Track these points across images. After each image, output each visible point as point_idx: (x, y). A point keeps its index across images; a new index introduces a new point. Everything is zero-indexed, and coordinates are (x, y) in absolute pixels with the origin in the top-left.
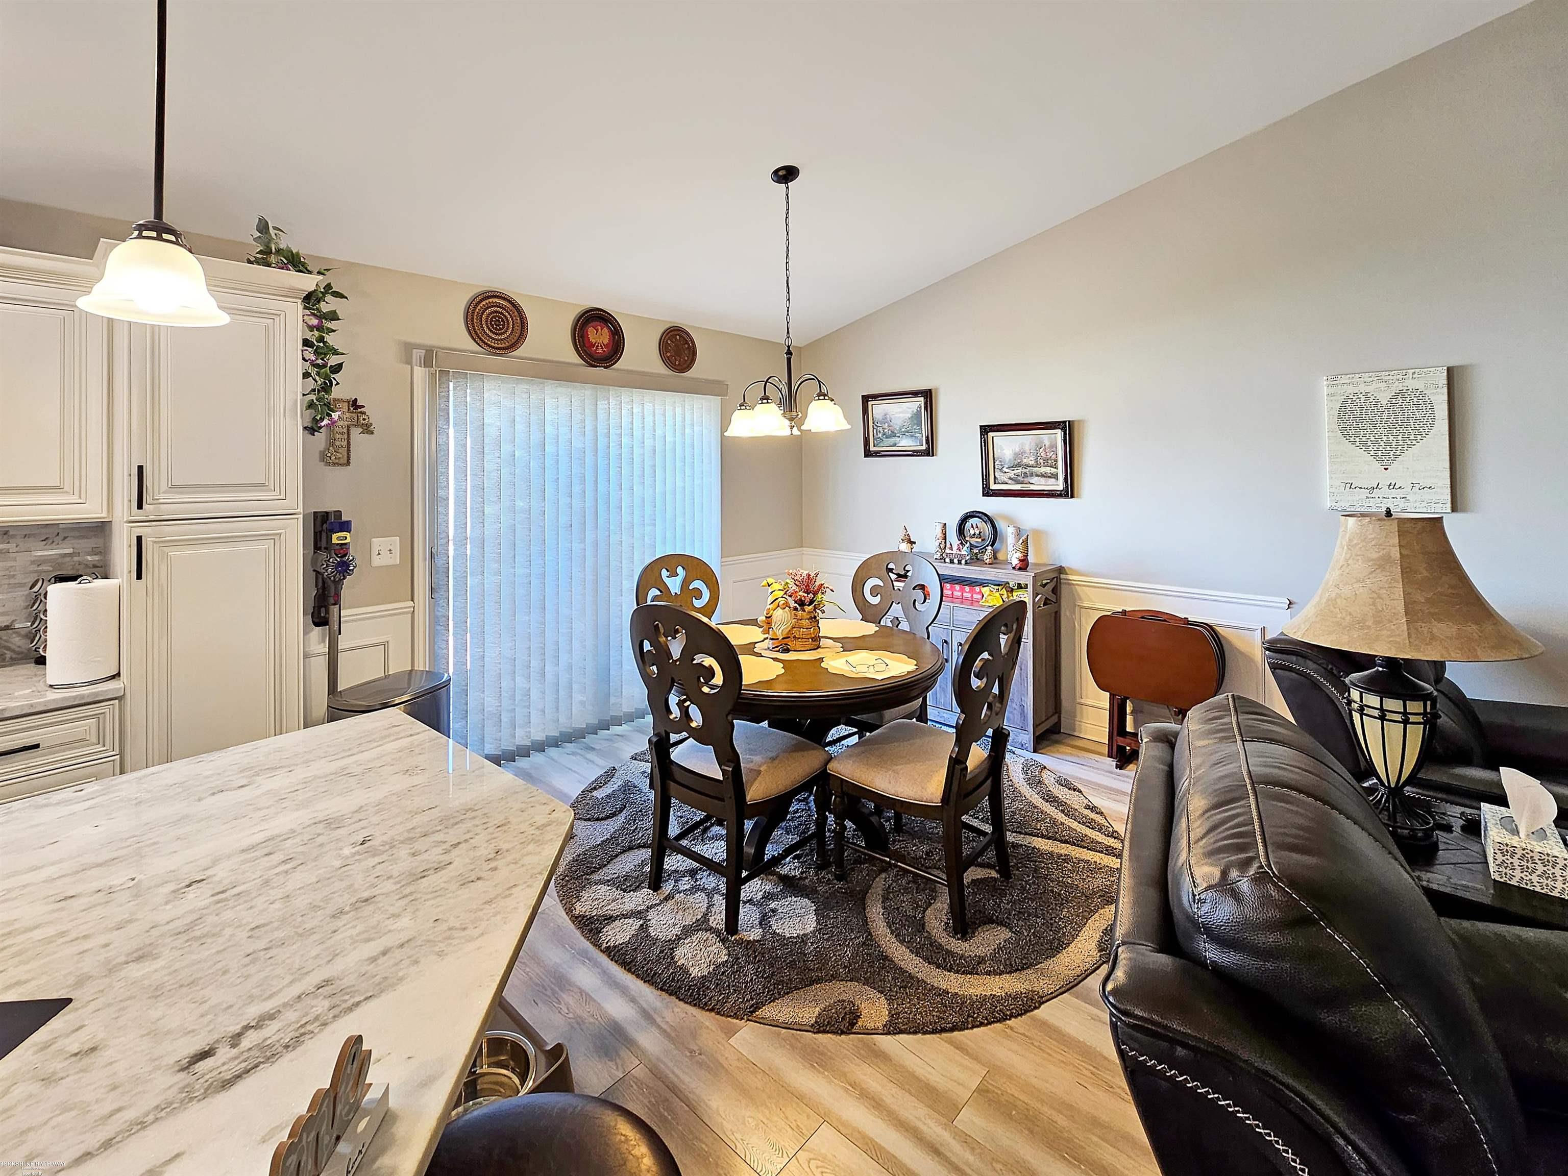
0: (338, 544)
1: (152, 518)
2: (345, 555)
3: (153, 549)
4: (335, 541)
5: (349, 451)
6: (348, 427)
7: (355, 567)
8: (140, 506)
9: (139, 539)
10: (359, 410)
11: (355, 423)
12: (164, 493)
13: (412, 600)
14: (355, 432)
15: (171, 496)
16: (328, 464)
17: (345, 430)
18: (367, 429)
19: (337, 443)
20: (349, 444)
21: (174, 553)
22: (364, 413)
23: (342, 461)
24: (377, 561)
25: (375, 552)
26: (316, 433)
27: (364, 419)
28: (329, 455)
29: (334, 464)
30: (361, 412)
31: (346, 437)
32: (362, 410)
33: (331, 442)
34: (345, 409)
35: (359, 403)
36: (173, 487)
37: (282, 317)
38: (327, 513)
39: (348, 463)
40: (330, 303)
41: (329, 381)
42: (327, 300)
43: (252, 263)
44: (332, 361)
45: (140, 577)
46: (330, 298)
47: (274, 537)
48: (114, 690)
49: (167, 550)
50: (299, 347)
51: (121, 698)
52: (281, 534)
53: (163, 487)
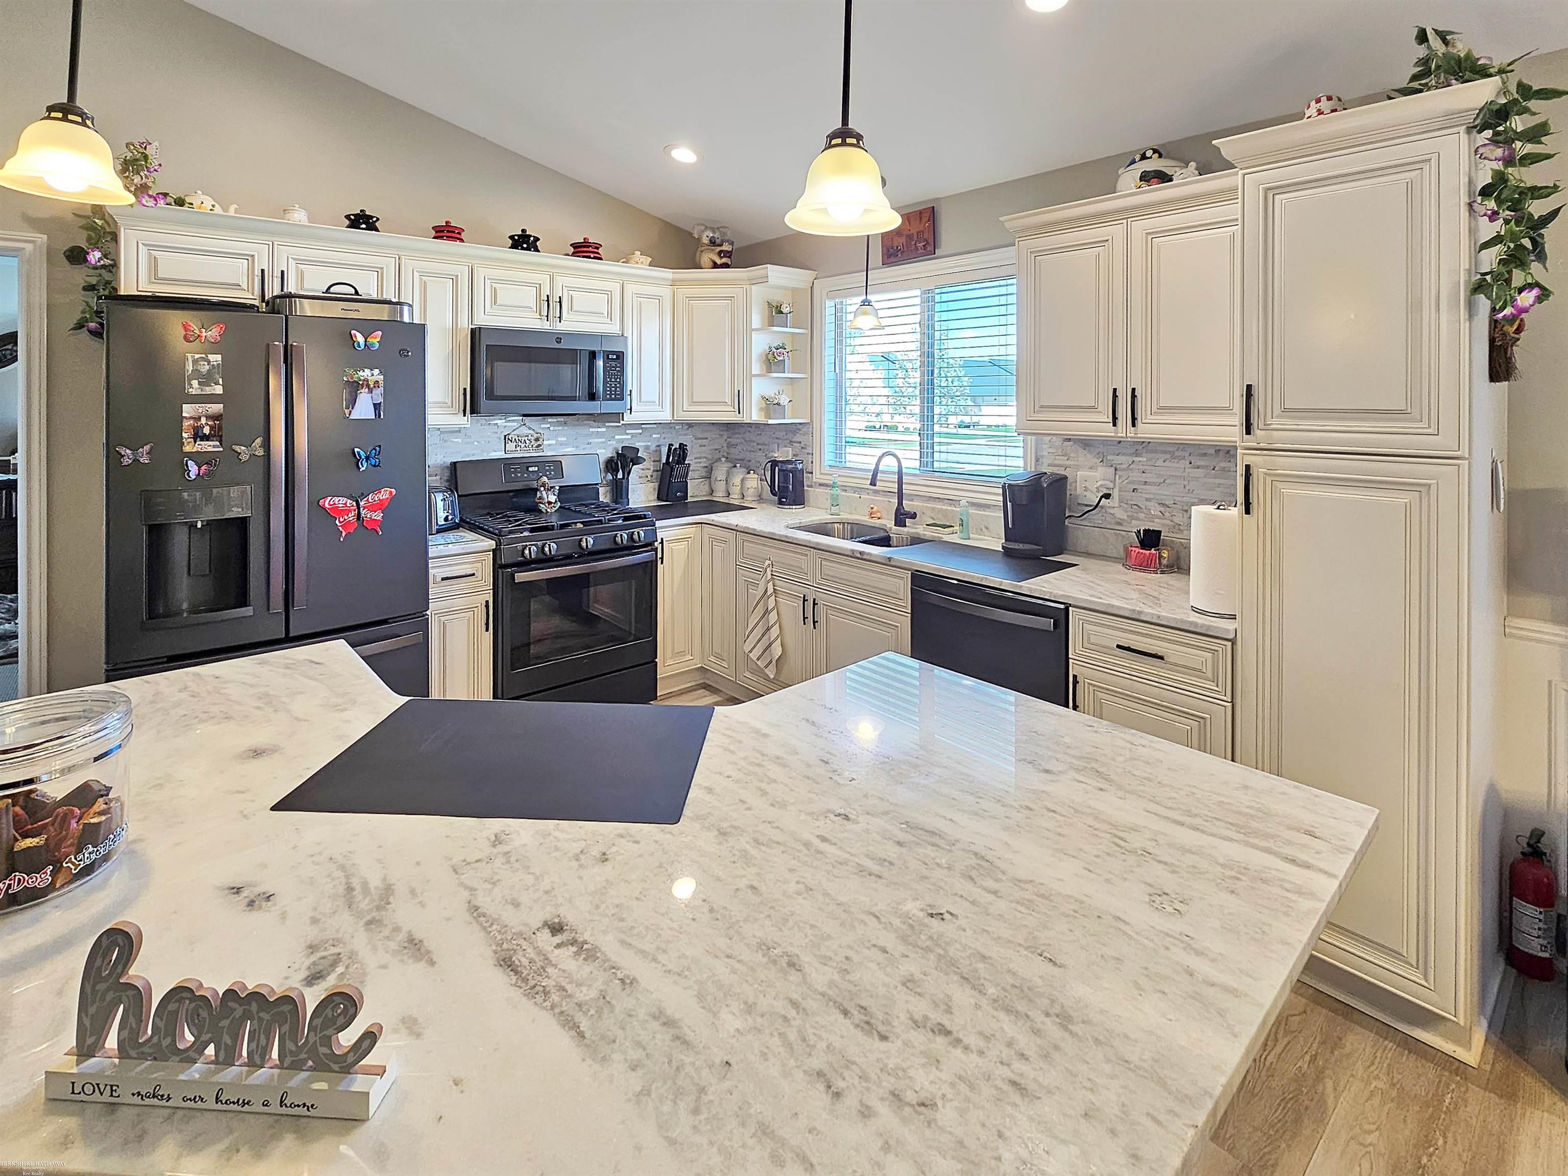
1: (1262, 445)
3: (1265, 483)
8: (1248, 432)
9: (1248, 467)
12: (1277, 417)
15: (1284, 421)
21: (1288, 490)
36: (1286, 410)
37: (1434, 162)
40: (1534, 114)
41: (1527, 243)
42: (1526, 110)
43: (1390, 98)
44: (1537, 208)
45: (1248, 511)
46: (1533, 104)
47: (1421, 489)
48: (1228, 631)
49: (1279, 485)
50: (1465, 199)
51: (1233, 642)
52: (1429, 486)
53: (1277, 411)
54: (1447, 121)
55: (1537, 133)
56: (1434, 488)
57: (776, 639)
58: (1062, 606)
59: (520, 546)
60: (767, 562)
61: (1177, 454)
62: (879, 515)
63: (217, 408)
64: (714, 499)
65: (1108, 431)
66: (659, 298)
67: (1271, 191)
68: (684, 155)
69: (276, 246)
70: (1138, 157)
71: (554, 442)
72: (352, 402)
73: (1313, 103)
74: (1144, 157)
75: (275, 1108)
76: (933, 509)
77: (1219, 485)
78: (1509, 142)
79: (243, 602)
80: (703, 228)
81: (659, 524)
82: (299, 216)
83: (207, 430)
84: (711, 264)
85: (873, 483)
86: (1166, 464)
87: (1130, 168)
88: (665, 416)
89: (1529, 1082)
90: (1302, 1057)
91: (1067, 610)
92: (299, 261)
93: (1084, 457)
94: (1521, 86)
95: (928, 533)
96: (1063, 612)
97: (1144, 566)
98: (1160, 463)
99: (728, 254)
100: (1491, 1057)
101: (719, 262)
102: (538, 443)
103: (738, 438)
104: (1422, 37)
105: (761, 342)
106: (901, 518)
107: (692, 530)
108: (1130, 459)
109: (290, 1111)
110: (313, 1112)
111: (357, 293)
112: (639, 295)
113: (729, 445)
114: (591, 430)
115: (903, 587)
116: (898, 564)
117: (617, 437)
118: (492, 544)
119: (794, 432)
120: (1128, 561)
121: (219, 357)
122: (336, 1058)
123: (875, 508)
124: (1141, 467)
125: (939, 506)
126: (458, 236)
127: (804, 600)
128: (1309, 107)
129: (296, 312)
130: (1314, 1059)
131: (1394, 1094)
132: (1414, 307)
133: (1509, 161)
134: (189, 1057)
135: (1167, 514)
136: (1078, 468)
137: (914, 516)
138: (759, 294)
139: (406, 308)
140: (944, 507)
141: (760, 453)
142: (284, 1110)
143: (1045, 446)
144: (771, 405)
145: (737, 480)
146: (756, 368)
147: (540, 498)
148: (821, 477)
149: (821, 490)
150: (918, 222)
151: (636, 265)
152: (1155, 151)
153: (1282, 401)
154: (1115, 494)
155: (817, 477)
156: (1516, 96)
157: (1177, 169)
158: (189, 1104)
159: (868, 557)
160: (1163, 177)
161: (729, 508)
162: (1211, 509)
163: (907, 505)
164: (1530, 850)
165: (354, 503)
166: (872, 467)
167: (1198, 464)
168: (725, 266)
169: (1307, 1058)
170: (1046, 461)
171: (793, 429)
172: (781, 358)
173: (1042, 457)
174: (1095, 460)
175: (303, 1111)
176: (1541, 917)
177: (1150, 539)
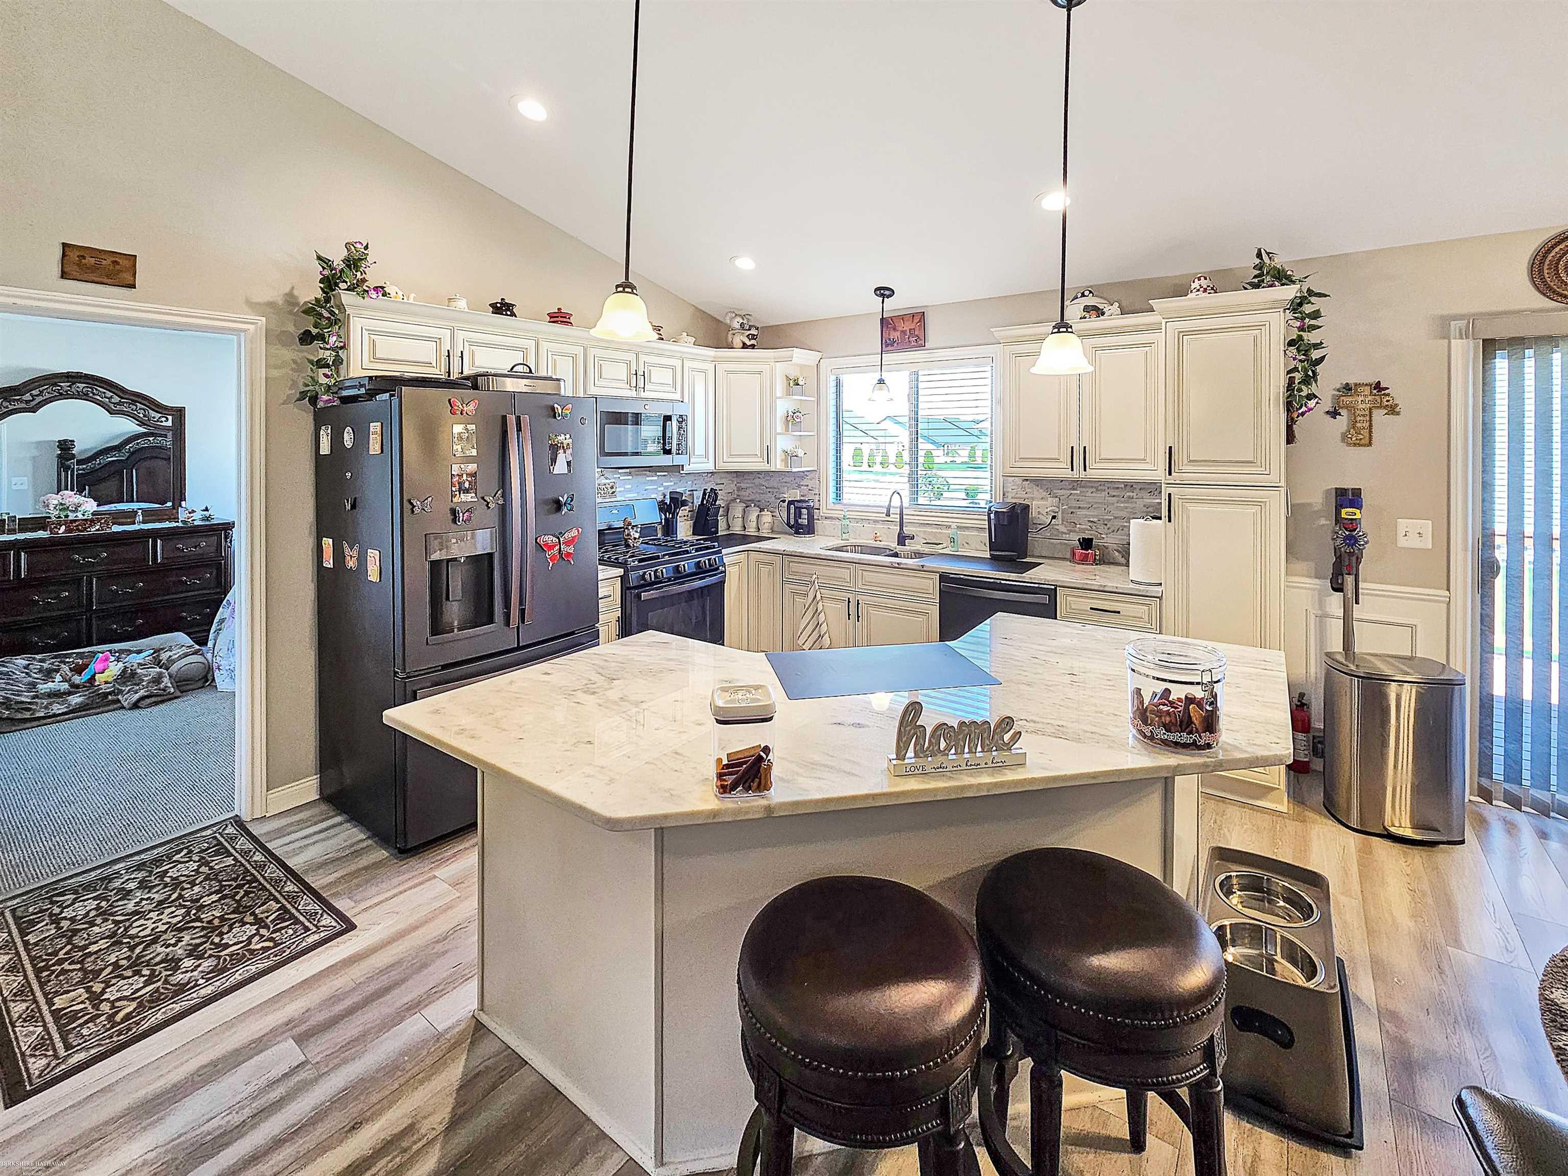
0: (1347, 519)
1: (1177, 482)
2: (1355, 530)
3: (1179, 504)
4: (1343, 516)
5: (1370, 432)
6: (1370, 409)
7: (1366, 543)
8: (1170, 474)
9: (1170, 495)
10: (1383, 392)
11: (1378, 405)
12: (1186, 465)
13: (1448, 590)
14: (1379, 416)
15: (1189, 467)
16: (1349, 445)
17: (1367, 412)
18: (1393, 410)
19: (1358, 425)
20: (1371, 425)
21: (1192, 507)
22: (1388, 395)
23: (1363, 442)
24: (1403, 542)
25: (1401, 533)
26: (1337, 417)
27: (1388, 401)
28: (1350, 436)
29: (1355, 445)
30: (1384, 394)
31: (1368, 419)
32: (1387, 392)
33: (1353, 424)
34: (1367, 392)
35: (1383, 385)
36: (1191, 461)
37: (1268, 326)
38: (1346, 490)
39: (1370, 444)
40: (1313, 304)
41: (1310, 373)
42: (1310, 302)
43: (1246, 289)
44: (1315, 355)
45: (1170, 521)
46: (1313, 299)
47: (1260, 504)
48: (1158, 592)
49: (1187, 505)
50: (1282, 348)
51: (1160, 598)
52: (1266, 502)
53: (1185, 462)
54: (1273, 306)
55: (1316, 315)
56: (1268, 504)
57: (825, 633)
58: (1053, 587)
59: (641, 572)
60: (814, 576)
61: (1100, 488)
62: (880, 539)
63: (472, 467)
64: (747, 533)
65: (1067, 474)
66: (704, 372)
67: (1183, 333)
68: (745, 263)
69: (456, 330)
70: (1079, 295)
71: (622, 489)
72: (554, 461)
73: (1196, 280)
74: (1083, 295)
75: (990, 765)
76: (925, 531)
77: (1126, 508)
78: (1303, 319)
79: (491, 621)
80: (734, 315)
81: (724, 551)
82: (462, 304)
83: (467, 485)
84: (741, 345)
85: (888, 515)
86: (1094, 494)
87: (1072, 303)
88: (710, 467)
89: (1310, 814)
90: (1210, 822)
91: (1056, 589)
92: (472, 343)
93: (1038, 492)
94: (1309, 290)
95: (926, 549)
96: (1053, 592)
97: (1084, 560)
98: (1089, 494)
99: (753, 337)
100: (1291, 807)
101: (748, 343)
102: (613, 490)
103: (747, 483)
104: (1259, 255)
105: (783, 406)
106: (902, 539)
107: (743, 556)
108: (1069, 492)
109: (995, 765)
110: (1005, 764)
111: (531, 371)
112: (693, 370)
113: (739, 489)
114: (648, 479)
115: (932, 586)
116: (930, 569)
117: (664, 484)
118: (621, 571)
119: (802, 478)
120: (1073, 558)
121: (473, 427)
122: (1005, 744)
123: (878, 535)
124: (1075, 497)
125: (929, 530)
126: (568, 320)
127: (849, 602)
128: (1194, 282)
129: (493, 387)
130: (1215, 822)
131: (1255, 828)
132: (1258, 406)
133: (1301, 329)
134: (945, 753)
135: (1094, 527)
136: (1033, 499)
137: (913, 538)
138: (781, 370)
139: (562, 383)
140: (934, 531)
141: (769, 495)
142: (993, 765)
143: (1010, 485)
144: (790, 456)
145: (753, 517)
146: (780, 428)
147: (629, 535)
148: (827, 512)
149: (827, 522)
150: (911, 322)
151: (686, 344)
152: (1090, 292)
153: (1188, 456)
154: (1060, 515)
155: (824, 511)
156: (1306, 294)
157: (1106, 305)
158: (955, 769)
159: (905, 566)
160: (1100, 312)
161: (760, 539)
162: (1142, 521)
163: (907, 530)
164: (1299, 703)
165: (557, 540)
166: (887, 504)
167: (1114, 494)
168: (753, 347)
169: (1212, 821)
170: (1010, 495)
171: (803, 475)
172: (799, 420)
173: (1008, 492)
174: (1045, 493)
175: (1001, 764)
176: (1305, 739)
177: (1087, 543)
